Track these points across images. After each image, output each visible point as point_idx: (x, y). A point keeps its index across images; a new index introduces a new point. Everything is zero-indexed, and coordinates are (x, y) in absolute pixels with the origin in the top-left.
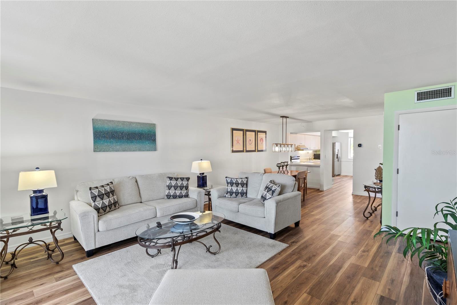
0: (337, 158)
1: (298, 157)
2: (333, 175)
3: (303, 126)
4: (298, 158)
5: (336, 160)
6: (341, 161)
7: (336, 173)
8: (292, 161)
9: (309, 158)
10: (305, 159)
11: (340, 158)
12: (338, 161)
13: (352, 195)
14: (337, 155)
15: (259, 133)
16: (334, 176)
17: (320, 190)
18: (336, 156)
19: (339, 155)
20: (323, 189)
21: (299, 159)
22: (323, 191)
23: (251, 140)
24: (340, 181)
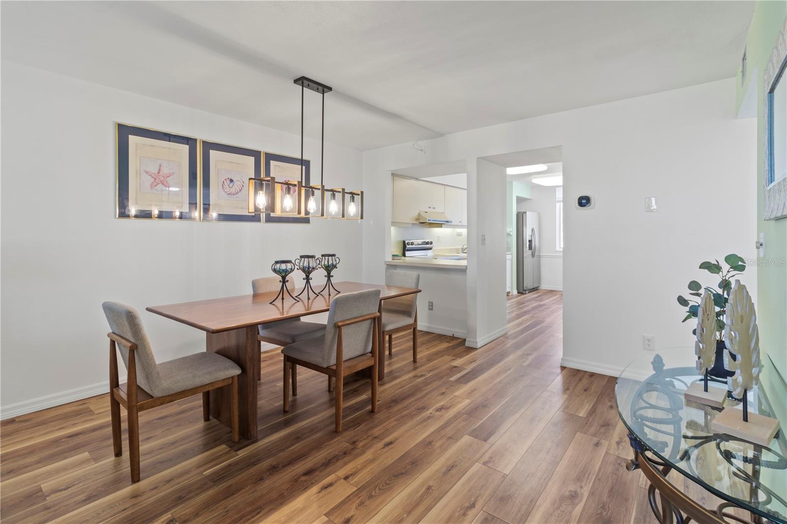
0: (530, 248)
1: (427, 243)
2: (521, 291)
3: (422, 150)
4: (427, 246)
5: (527, 253)
6: (540, 256)
7: (528, 283)
8: (408, 254)
9: (461, 247)
10: (451, 250)
11: (537, 249)
12: (533, 255)
13: (563, 368)
14: (530, 241)
15: (273, 163)
16: (524, 292)
17: (467, 344)
18: (528, 243)
19: (536, 243)
20: (477, 343)
21: (430, 249)
22: (476, 349)
23: (236, 183)
24: (534, 308)
